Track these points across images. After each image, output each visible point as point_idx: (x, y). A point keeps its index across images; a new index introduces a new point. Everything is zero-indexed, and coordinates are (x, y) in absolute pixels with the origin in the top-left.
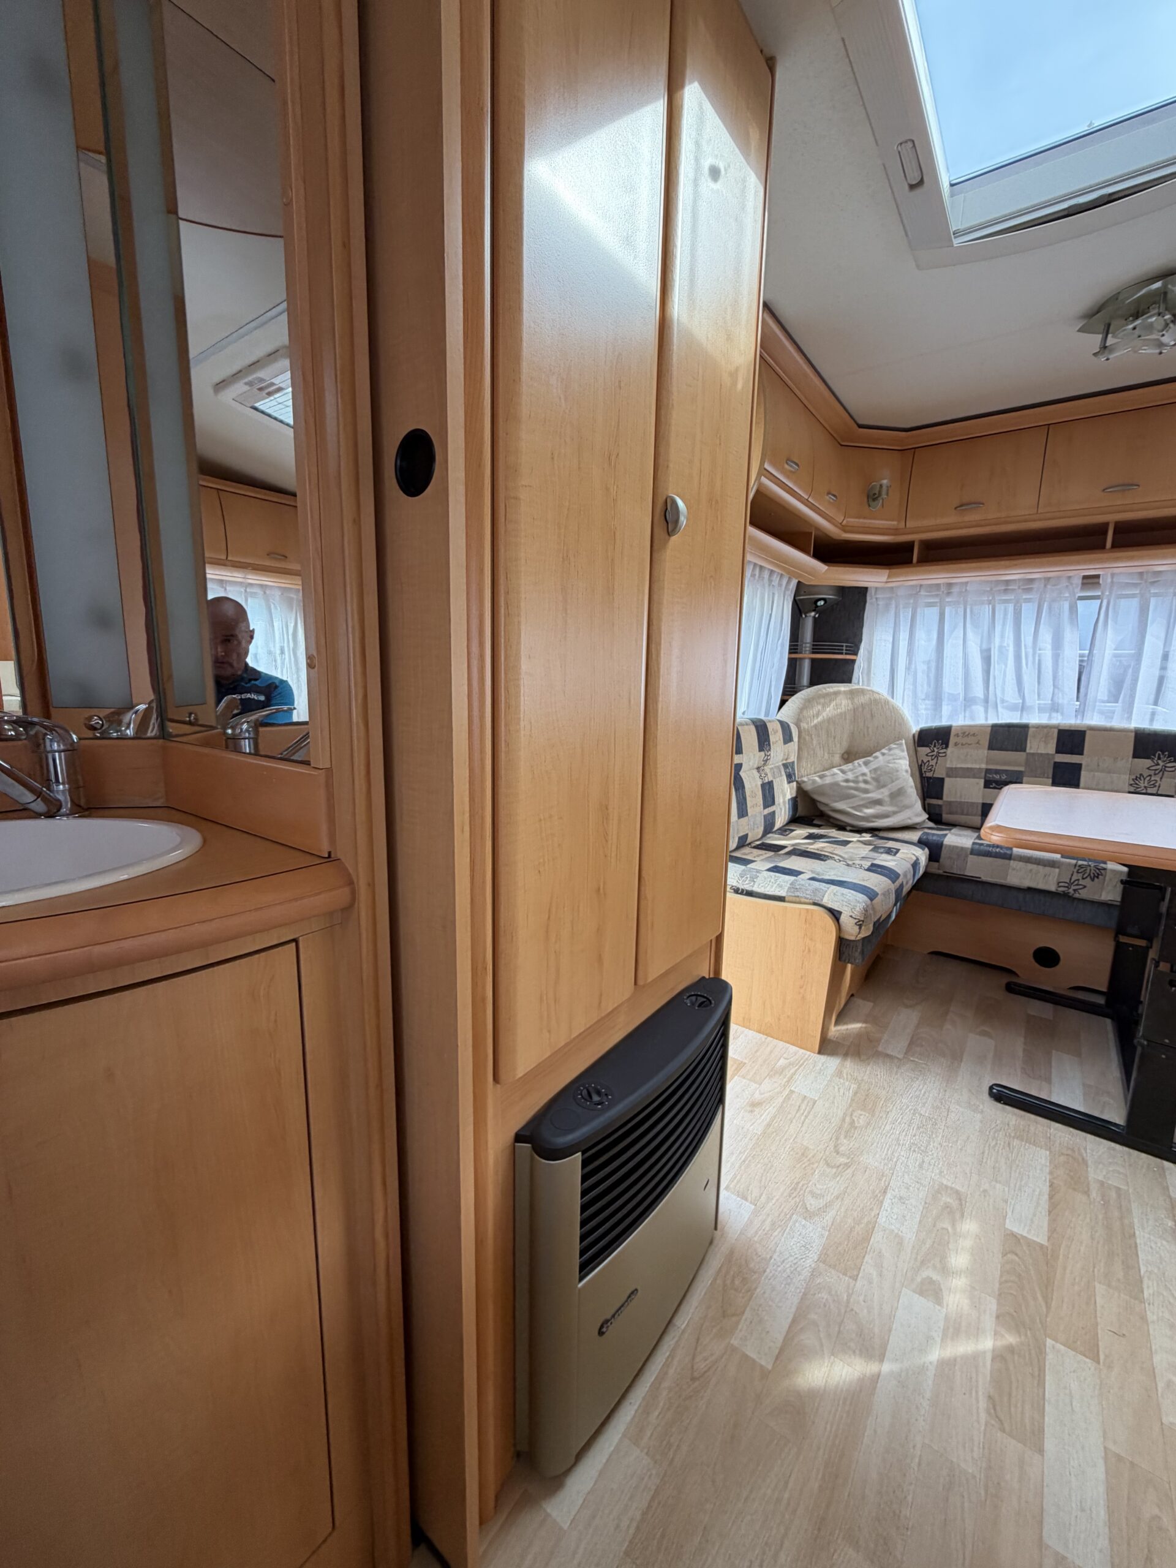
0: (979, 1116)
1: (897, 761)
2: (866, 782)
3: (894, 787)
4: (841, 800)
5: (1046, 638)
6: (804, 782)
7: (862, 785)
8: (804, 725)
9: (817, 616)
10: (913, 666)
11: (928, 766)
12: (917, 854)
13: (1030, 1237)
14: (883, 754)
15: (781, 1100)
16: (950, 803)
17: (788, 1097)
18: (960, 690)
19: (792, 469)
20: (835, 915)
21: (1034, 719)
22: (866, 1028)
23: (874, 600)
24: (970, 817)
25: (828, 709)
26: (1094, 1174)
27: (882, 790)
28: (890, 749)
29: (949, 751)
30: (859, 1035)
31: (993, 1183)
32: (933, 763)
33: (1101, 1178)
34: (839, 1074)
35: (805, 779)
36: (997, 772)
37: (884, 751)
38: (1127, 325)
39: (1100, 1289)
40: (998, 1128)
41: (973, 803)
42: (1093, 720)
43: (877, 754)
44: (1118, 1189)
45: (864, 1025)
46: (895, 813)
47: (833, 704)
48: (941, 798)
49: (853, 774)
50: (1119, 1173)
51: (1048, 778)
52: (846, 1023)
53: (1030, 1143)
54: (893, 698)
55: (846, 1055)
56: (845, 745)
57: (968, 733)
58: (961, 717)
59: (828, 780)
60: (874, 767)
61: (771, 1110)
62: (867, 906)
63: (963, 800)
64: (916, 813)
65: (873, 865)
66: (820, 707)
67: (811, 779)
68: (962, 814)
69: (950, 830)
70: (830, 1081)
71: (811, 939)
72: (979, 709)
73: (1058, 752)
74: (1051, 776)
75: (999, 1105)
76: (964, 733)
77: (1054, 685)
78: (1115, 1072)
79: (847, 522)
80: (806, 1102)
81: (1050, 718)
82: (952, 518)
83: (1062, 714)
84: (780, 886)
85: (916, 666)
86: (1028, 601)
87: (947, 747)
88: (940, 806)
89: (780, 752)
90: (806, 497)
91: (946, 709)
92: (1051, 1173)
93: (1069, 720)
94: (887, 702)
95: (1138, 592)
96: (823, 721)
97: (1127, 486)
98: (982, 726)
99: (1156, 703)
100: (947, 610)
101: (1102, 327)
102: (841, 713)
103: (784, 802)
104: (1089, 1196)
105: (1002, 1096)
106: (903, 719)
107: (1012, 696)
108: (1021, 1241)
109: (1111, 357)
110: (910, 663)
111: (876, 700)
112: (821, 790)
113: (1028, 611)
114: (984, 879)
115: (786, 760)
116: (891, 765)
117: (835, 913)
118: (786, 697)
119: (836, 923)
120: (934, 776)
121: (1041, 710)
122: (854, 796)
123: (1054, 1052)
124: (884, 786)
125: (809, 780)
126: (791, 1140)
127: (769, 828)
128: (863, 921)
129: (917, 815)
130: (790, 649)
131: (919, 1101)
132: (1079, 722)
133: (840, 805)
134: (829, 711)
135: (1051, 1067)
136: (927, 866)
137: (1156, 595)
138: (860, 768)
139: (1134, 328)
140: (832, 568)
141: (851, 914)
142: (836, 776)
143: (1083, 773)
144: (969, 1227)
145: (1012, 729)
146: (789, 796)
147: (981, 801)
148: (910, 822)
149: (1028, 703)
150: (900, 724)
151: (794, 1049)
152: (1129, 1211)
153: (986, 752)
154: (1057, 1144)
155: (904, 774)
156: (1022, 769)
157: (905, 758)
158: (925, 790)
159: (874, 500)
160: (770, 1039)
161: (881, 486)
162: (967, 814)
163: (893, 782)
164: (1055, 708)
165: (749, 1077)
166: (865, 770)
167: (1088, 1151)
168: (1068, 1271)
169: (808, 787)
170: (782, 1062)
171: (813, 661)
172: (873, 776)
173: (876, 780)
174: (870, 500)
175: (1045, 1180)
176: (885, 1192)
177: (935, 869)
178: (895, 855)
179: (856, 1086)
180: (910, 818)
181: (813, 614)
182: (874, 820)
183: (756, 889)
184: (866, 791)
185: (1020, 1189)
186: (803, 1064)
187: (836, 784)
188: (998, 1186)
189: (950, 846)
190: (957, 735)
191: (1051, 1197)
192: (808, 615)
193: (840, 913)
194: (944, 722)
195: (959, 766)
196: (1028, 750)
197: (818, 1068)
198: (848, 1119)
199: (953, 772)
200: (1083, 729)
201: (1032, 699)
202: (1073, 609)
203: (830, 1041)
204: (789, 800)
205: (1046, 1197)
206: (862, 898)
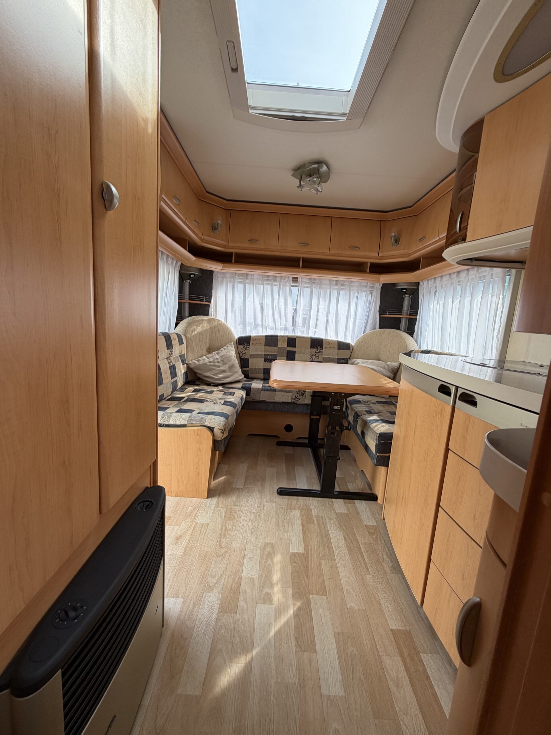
0: (274, 504)
1: (231, 352)
2: (218, 362)
3: (230, 364)
4: (208, 372)
5: (282, 300)
6: (190, 364)
7: (217, 364)
8: (188, 335)
9: (191, 282)
10: (234, 309)
11: (243, 354)
12: (242, 394)
13: (299, 552)
14: (225, 349)
15: (191, 530)
16: (252, 369)
17: (195, 527)
18: (253, 321)
19: (177, 203)
20: (211, 429)
21: (279, 333)
22: (226, 478)
23: (217, 277)
24: (259, 375)
25: (199, 328)
26: (315, 513)
27: (226, 365)
28: (227, 347)
29: (250, 347)
30: (224, 482)
31: (283, 533)
32: (244, 352)
33: (316, 514)
34: (217, 505)
35: (191, 362)
36: (268, 355)
37: (225, 347)
38: (307, 178)
39: (323, 562)
40: (282, 507)
41: (260, 369)
42: (298, 334)
43: (222, 349)
44: (322, 517)
45: (226, 477)
46: (231, 376)
47: (201, 325)
48: (248, 368)
49: (213, 358)
50: (321, 509)
51: (285, 357)
52: (218, 478)
53: (293, 509)
54: (227, 323)
55: (219, 495)
56: (208, 345)
57: (257, 339)
58: (254, 332)
59: (201, 362)
60: (221, 355)
61: (187, 538)
62: (226, 423)
63: (256, 368)
64: (239, 375)
65: (225, 402)
66: (195, 327)
67: (194, 362)
68: (257, 374)
69: (253, 381)
70: (214, 510)
71: (201, 443)
72: (260, 329)
73: (288, 346)
74: (286, 356)
75: (281, 496)
76: (255, 339)
77: (285, 320)
78: (314, 469)
79: (203, 238)
80: (203, 527)
81: (284, 333)
82: (247, 245)
83: (288, 332)
84: (183, 419)
85: (235, 310)
86: (275, 285)
87: (249, 345)
88: (248, 371)
89: (178, 349)
90: (184, 220)
91: (248, 329)
92: (301, 519)
93: (290, 333)
94: (225, 325)
95: (309, 286)
96: (197, 334)
97: (306, 244)
98: (262, 336)
99: (316, 328)
100: (247, 285)
101: (299, 177)
102: (205, 330)
103: (181, 375)
104: (314, 524)
105: (282, 492)
106: (232, 333)
107: (271, 324)
108: (296, 555)
109: (303, 189)
110: (233, 308)
111: (220, 324)
112: (199, 367)
113: (276, 289)
114: (267, 400)
115: (181, 353)
116: (228, 354)
117: (211, 428)
118: (178, 322)
119: (212, 433)
120: (246, 358)
121: (281, 330)
122: (214, 369)
123: (295, 467)
124: (226, 364)
125: (192, 362)
126: (199, 551)
127: (174, 388)
128: (224, 430)
129: (240, 376)
130: (179, 297)
131: (252, 506)
132: (293, 334)
133: (208, 374)
134: (199, 329)
135: (295, 473)
136: (246, 398)
137: (315, 288)
138: (215, 356)
139: (310, 180)
140: (197, 259)
141: (219, 428)
142: (205, 360)
143: (296, 354)
144: (278, 558)
145: (272, 337)
146: (183, 371)
147: (263, 368)
148: (237, 379)
149: (277, 327)
150: (230, 335)
151: (194, 500)
152: (326, 524)
153: (264, 347)
154: (302, 506)
155: (234, 357)
156: (276, 354)
157: (233, 351)
158: (242, 364)
159: (215, 229)
160: (182, 498)
161: (218, 223)
162: (258, 374)
163: (229, 361)
164: (286, 329)
165: (173, 524)
166: (217, 356)
167: (311, 504)
168: (312, 560)
169: (192, 366)
170: (190, 508)
171: (190, 304)
172: (221, 359)
173: (223, 361)
174: (214, 229)
175: (300, 524)
176: (244, 558)
177: (248, 399)
178: (233, 395)
179: (225, 509)
180: (237, 378)
181: (189, 281)
182: (223, 379)
183: (171, 423)
184: (219, 367)
185: (293, 532)
186: (200, 506)
187: (205, 364)
188: (285, 534)
189: (254, 388)
190: (253, 340)
191: (303, 530)
192: (186, 281)
193: (214, 428)
194: (248, 334)
195: (254, 353)
196: (278, 346)
197: (207, 506)
198: (224, 528)
199: (252, 356)
200: (295, 337)
201: (278, 326)
202: (290, 290)
203: (212, 490)
204: (183, 373)
205: (301, 530)
206: (223, 419)
